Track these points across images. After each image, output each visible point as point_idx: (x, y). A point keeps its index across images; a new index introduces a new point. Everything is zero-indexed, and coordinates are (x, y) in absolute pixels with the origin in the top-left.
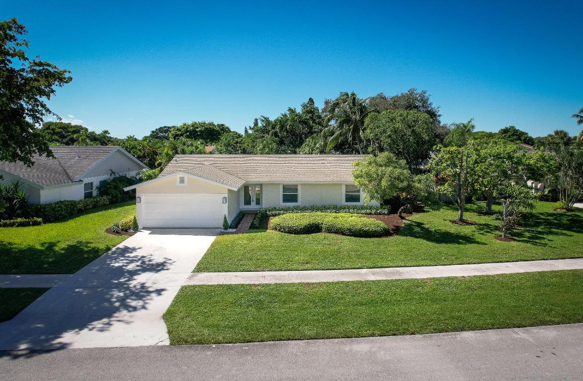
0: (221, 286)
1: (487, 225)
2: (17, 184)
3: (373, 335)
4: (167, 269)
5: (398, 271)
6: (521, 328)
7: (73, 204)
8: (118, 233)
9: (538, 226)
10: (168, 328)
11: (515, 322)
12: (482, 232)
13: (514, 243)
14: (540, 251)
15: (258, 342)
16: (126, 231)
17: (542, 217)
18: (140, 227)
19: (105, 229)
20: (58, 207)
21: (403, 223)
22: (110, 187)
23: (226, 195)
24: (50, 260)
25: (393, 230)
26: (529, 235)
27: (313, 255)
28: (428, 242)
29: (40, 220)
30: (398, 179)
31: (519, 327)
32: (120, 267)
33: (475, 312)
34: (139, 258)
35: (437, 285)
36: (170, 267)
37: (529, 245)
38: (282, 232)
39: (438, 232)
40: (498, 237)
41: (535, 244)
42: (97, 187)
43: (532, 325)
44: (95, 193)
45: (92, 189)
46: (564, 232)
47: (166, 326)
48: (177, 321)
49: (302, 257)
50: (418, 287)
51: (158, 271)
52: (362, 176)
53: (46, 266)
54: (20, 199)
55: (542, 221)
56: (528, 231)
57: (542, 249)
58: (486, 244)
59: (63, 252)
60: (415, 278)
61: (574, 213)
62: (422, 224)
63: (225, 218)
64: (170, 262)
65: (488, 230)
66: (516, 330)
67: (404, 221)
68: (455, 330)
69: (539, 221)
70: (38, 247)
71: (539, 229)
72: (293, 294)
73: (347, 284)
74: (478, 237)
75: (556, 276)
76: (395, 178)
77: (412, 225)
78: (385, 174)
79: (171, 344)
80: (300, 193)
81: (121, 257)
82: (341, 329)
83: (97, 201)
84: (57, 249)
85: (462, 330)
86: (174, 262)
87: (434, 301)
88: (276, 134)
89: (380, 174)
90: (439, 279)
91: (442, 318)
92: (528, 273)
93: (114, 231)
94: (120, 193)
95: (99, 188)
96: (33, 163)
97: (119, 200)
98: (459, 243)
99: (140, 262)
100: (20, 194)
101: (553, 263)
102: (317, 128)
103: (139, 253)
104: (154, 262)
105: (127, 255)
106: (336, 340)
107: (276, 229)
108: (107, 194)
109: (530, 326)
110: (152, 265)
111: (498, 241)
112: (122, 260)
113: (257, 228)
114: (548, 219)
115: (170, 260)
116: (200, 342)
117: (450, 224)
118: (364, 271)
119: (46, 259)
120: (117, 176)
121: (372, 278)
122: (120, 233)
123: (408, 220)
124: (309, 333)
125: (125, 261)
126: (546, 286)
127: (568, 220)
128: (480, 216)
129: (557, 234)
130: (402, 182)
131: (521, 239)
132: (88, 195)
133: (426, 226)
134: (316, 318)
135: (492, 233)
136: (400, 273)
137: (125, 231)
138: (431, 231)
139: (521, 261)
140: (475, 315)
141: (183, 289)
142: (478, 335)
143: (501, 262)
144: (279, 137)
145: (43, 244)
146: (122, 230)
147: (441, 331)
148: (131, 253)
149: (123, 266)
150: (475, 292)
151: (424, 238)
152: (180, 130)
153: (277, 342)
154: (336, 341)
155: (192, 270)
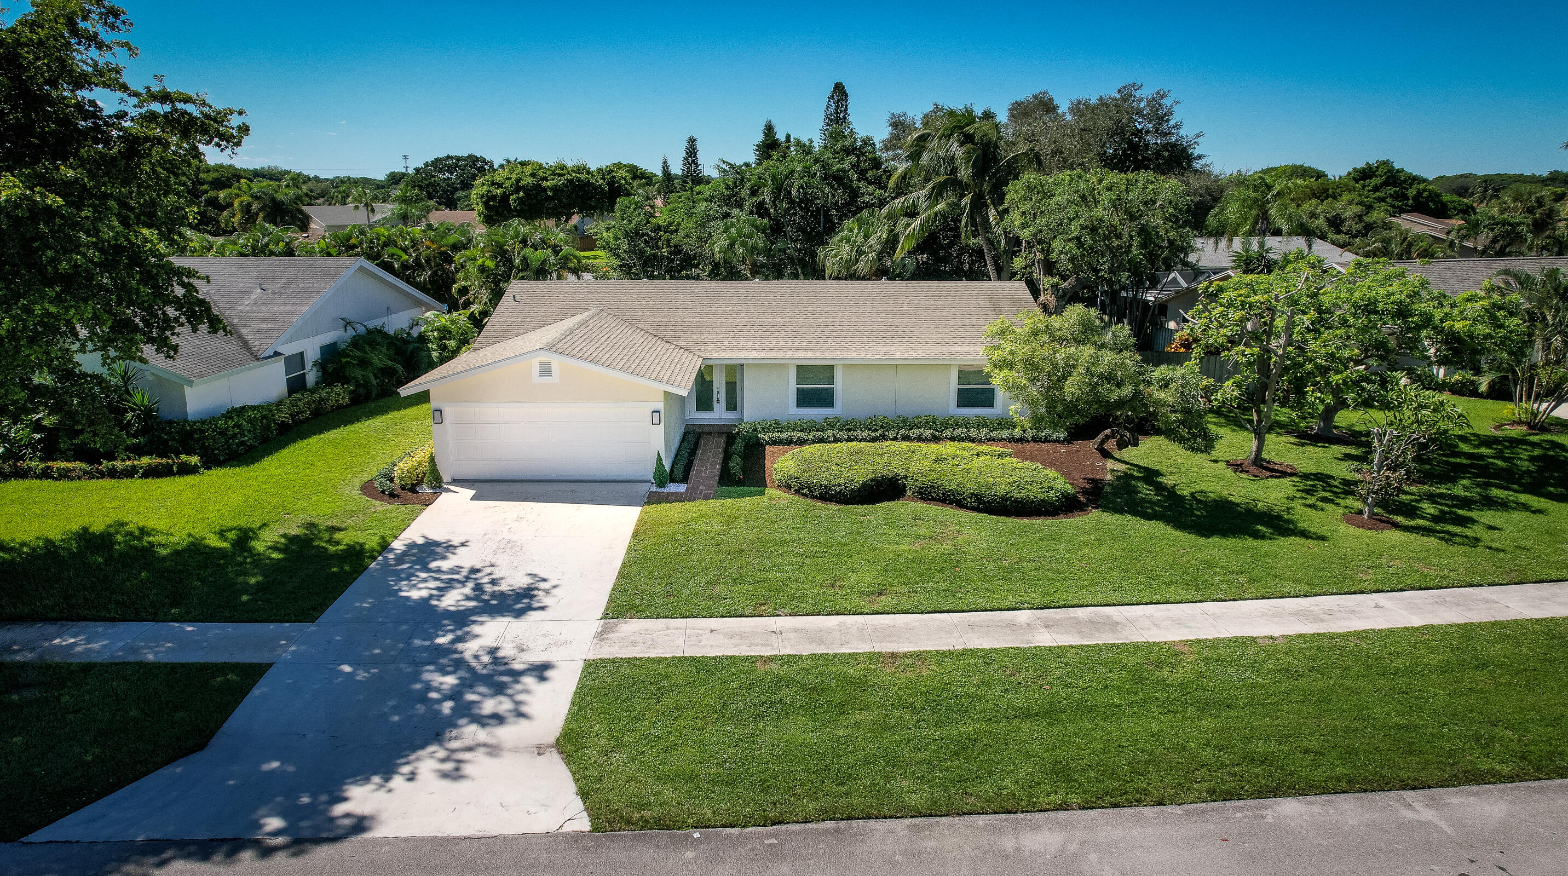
0: (681, 660)
1: (1323, 478)
2: (126, 373)
3: (1064, 806)
4: (542, 608)
5: (1108, 617)
6: (1418, 792)
7: (265, 412)
8: (392, 495)
9: (1453, 480)
10: (577, 781)
11: (1403, 774)
12: (1311, 500)
13: (1393, 536)
14: (1461, 560)
15: (797, 822)
16: (413, 489)
17: (1464, 447)
18: (446, 477)
19: (358, 483)
20: (233, 427)
21: (1110, 470)
22: (348, 363)
23: (660, 406)
24: (253, 581)
25: (1085, 492)
26: (1432, 511)
27: (893, 569)
28: (1179, 533)
29: (195, 460)
30: (1109, 378)
31: (1414, 788)
32: (425, 601)
33: (1305, 743)
34: (464, 572)
35: (1207, 660)
36: (547, 601)
37: (1432, 542)
38: (805, 495)
39: (1199, 501)
40: (1353, 517)
41: (1449, 538)
42: (315, 363)
43: (1444, 784)
44: (312, 377)
45: (304, 368)
46: (1523, 498)
47: (570, 775)
48: (595, 762)
49: (866, 577)
50: (1160, 665)
51: (519, 614)
52: (1011, 366)
53: (245, 598)
54: (140, 410)
55: (1465, 461)
56: (1431, 498)
57: (1465, 554)
58: (1323, 538)
59: (276, 555)
60: (1151, 640)
61: (1548, 437)
62: (1158, 473)
63: (659, 458)
64: (542, 585)
65: (1327, 494)
66: (1408, 795)
67: (1110, 464)
68: (1260, 793)
69: (1458, 460)
70: (213, 541)
71: (1459, 491)
72: (861, 684)
73: (988, 656)
74: (1304, 516)
75: (1504, 638)
76: (1101, 376)
77: (1132, 477)
78: (1074, 366)
79: (595, 829)
80: (839, 385)
81: (420, 570)
82: (988, 788)
83: (322, 399)
84: (259, 546)
85: (1277, 792)
86: (555, 587)
87: (1203, 707)
88: (761, 210)
89: (1061, 363)
90: (1213, 644)
91: (1225, 757)
92: (1433, 627)
93: (383, 492)
94: (375, 375)
95: (321, 365)
96: (175, 348)
97: (375, 392)
98: (1257, 535)
99: (470, 585)
100: (138, 398)
101: (1494, 597)
102: (869, 193)
103: (463, 559)
104: (504, 587)
105: (433, 565)
106: (981, 820)
107: (788, 487)
108: (344, 380)
109: (1441, 786)
110: (502, 594)
111: (1352, 530)
112: (425, 580)
113: (740, 483)
114: (1481, 457)
115: (544, 580)
116: (661, 824)
117: (1229, 472)
118: (1023, 616)
119: (241, 579)
120: (361, 330)
121: (1045, 639)
122: (398, 496)
123: (1119, 461)
124: (914, 800)
125: (433, 584)
126: (1477, 667)
127: (1532, 459)
128: (1303, 445)
129: (1504, 505)
130: (1119, 385)
131: (1412, 523)
132: (296, 385)
133: (1168, 481)
134: (922, 755)
135: (1337, 504)
136: (1114, 625)
137: (409, 490)
138: (1182, 498)
139: (1412, 589)
140: (1307, 751)
141: (592, 667)
142: (1316, 809)
143: (1362, 592)
144: (769, 216)
145: (221, 534)
146: (403, 488)
147: (1228, 796)
148: (444, 558)
149: (431, 597)
150: (1301, 682)
151: (1167, 520)
152: (500, 185)
153: (843, 824)
154: (981, 823)
155: (600, 612)
